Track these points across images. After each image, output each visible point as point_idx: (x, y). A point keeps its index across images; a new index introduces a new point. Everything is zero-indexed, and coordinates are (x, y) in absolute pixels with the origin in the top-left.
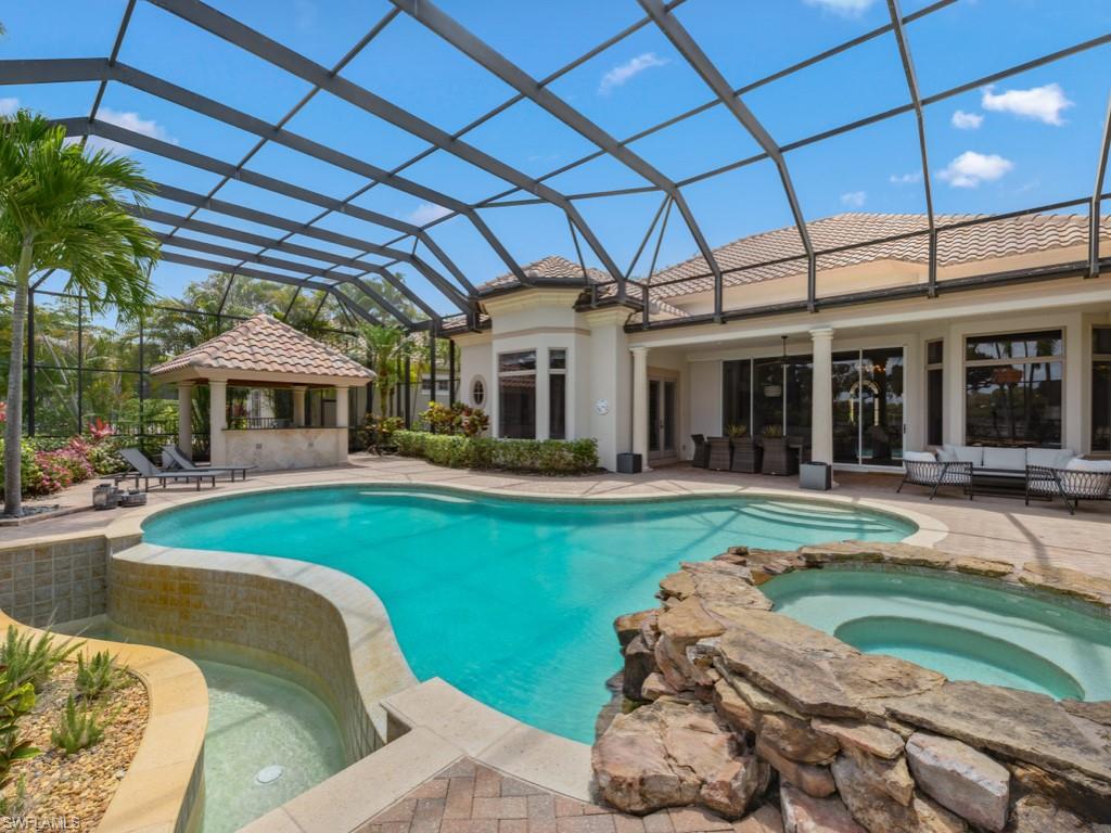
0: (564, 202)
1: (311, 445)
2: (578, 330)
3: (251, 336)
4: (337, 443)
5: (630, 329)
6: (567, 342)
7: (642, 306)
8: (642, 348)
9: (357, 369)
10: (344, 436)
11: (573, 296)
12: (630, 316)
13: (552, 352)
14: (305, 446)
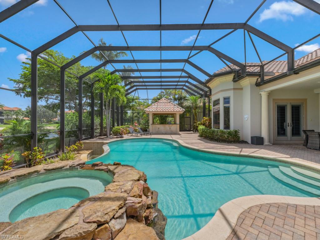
0: (208, 48)
1: (170, 128)
2: (234, 89)
3: (159, 103)
4: (176, 128)
5: (258, 85)
6: (230, 94)
7: (261, 74)
8: (264, 92)
9: (180, 109)
10: (178, 126)
11: (231, 77)
12: (257, 79)
13: (225, 99)
14: (169, 129)
